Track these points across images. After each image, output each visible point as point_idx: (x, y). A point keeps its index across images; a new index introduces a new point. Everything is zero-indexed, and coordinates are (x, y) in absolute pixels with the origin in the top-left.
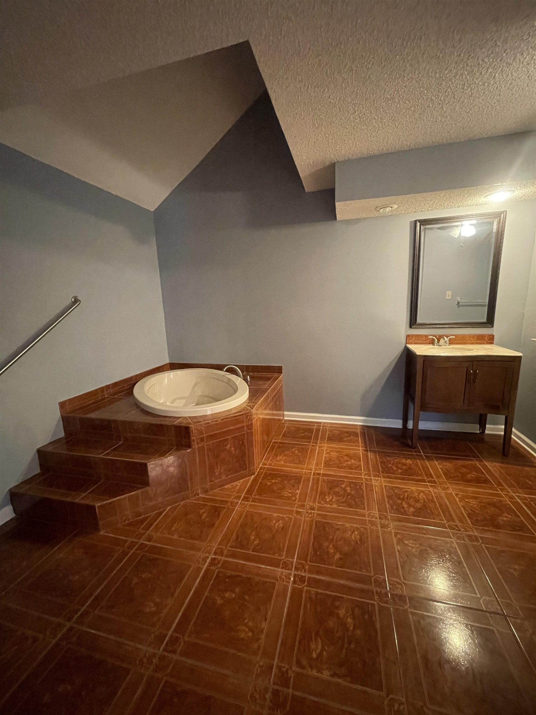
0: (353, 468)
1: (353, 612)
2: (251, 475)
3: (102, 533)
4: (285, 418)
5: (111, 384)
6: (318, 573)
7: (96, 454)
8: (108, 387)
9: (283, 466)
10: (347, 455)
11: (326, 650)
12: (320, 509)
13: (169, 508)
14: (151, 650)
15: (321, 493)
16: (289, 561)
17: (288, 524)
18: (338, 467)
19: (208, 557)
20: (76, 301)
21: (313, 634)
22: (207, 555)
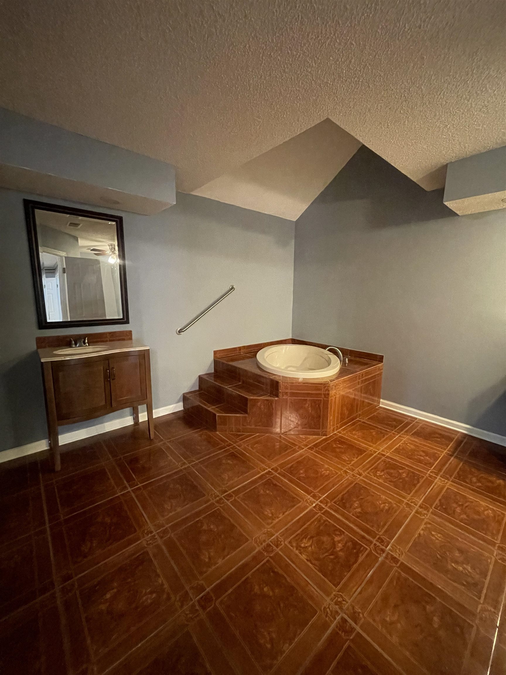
0: (424, 463)
1: (346, 543)
2: (324, 436)
3: (218, 433)
4: (380, 405)
5: (246, 346)
6: (335, 511)
7: (224, 386)
8: (244, 347)
9: (355, 439)
10: (423, 451)
11: (312, 548)
12: (366, 477)
13: (258, 434)
14: (218, 494)
15: (375, 468)
16: (318, 495)
17: (333, 475)
18: (407, 457)
19: (267, 469)
20: (233, 288)
21: (309, 537)
22: (267, 468)
